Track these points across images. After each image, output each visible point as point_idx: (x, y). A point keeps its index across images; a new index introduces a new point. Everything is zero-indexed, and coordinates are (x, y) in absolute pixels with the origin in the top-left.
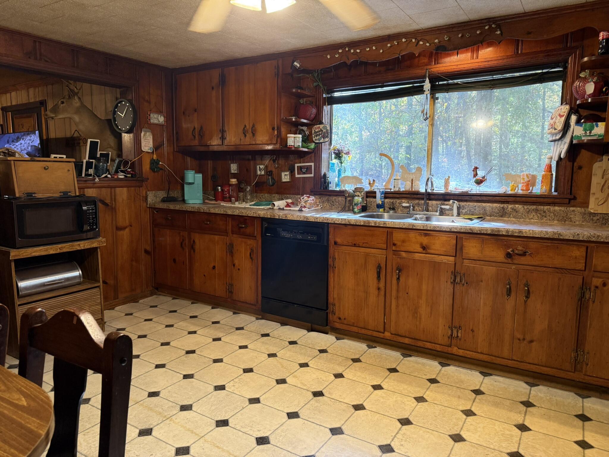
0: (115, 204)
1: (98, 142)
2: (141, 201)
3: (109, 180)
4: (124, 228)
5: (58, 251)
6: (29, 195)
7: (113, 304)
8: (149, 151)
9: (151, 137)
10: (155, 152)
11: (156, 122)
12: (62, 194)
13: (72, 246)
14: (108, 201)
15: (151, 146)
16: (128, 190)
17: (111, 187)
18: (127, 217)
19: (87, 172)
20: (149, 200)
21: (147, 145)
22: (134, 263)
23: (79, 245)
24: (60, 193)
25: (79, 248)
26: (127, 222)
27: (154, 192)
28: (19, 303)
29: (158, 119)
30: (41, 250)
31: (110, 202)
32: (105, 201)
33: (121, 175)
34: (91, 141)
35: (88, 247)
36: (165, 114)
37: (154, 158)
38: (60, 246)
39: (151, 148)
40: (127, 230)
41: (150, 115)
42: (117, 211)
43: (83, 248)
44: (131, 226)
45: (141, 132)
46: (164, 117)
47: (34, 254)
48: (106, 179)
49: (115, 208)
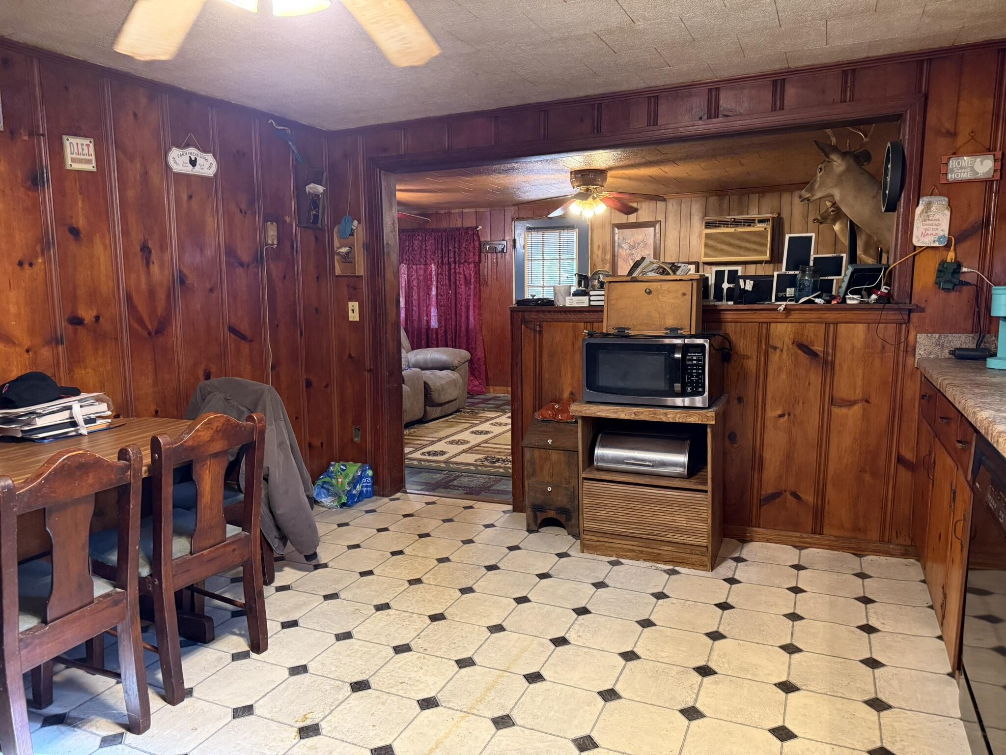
0: (834, 355)
1: (811, 237)
2: (901, 353)
3: (820, 309)
4: (851, 404)
5: (632, 417)
6: (621, 329)
7: (808, 540)
8: (936, 244)
9: (948, 213)
10: (952, 247)
11: (965, 175)
12: (668, 331)
13: (655, 414)
14: (818, 348)
15: (941, 233)
16: (869, 329)
17: (827, 324)
18: (859, 382)
19: (781, 294)
20: (920, 352)
21: (929, 232)
22: (867, 477)
23: (666, 414)
24: (666, 329)
25: (664, 419)
26: (859, 390)
27: (937, 336)
28: (584, 476)
29: (972, 169)
30: (609, 410)
31: (822, 349)
32: (812, 348)
33: (850, 299)
34: (790, 238)
35: (681, 421)
36: (999, 154)
37: (949, 260)
38: (635, 409)
39: (940, 238)
40: (857, 408)
41: (947, 164)
42: (837, 367)
43: (671, 420)
44: (867, 402)
45: (918, 205)
46: (995, 160)
47: (599, 414)
48: (808, 306)
49: (833, 363)
